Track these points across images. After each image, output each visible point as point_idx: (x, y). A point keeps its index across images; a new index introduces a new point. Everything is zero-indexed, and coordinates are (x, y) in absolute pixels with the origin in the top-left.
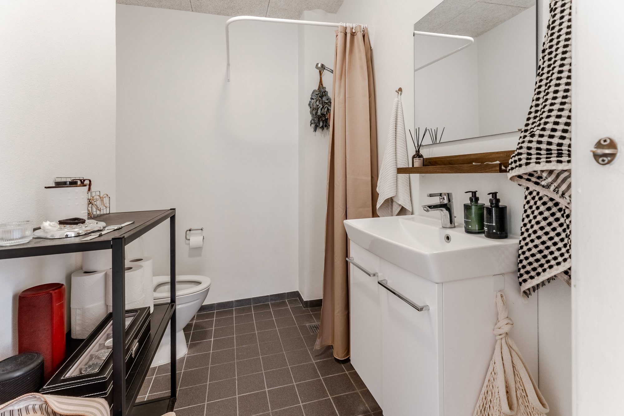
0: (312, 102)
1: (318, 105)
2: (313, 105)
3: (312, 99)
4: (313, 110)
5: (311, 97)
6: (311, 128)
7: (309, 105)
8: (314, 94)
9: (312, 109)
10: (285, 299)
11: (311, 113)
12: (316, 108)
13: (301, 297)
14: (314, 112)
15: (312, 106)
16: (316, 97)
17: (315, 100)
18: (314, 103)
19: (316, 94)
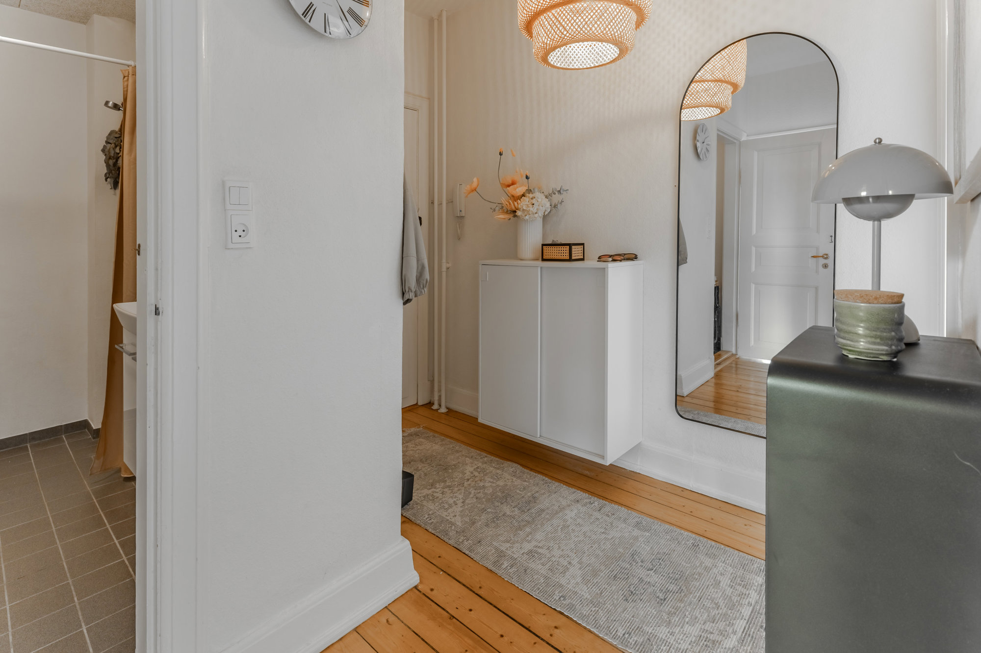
0: (108, 148)
1: (119, 153)
2: (109, 153)
3: (107, 142)
4: (110, 158)
5: (106, 140)
6: (108, 184)
7: (103, 151)
8: (112, 137)
9: (108, 157)
10: (62, 434)
11: (106, 162)
12: (115, 157)
13: (91, 425)
14: (111, 162)
15: (107, 153)
16: (114, 142)
17: (113, 144)
18: (112, 149)
19: (116, 137)
